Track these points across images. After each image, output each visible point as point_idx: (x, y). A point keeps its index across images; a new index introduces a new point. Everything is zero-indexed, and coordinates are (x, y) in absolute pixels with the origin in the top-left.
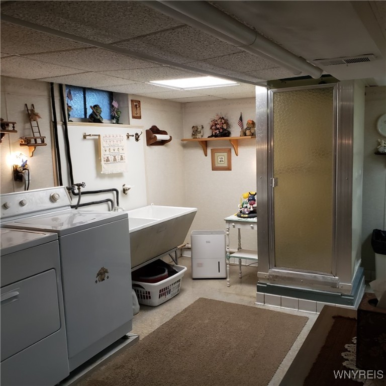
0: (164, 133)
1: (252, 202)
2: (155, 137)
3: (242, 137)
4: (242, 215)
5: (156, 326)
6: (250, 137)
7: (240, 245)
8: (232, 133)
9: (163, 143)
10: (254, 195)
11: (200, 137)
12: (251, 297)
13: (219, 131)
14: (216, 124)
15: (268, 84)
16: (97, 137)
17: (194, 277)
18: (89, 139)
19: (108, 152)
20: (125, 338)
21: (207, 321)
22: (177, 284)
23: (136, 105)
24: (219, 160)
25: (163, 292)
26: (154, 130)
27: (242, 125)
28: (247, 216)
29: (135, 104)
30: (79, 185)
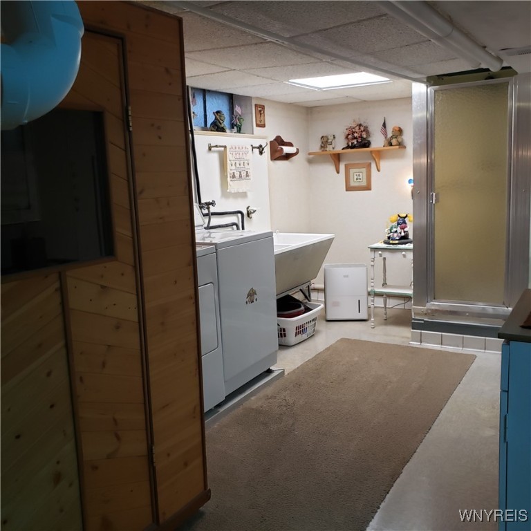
0: (290, 144)
1: (403, 225)
2: (282, 149)
3: (386, 148)
4: (391, 242)
5: (299, 363)
6: (398, 147)
7: (385, 279)
8: (372, 143)
9: (288, 157)
10: (405, 218)
11: (331, 149)
12: (403, 337)
13: (357, 141)
14: (353, 133)
15: (428, 81)
16: (223, 149)
17: (329, 318)
18: (215, 151)
19: (234, 167)
20: (269, 372)
21: (356, 359)
22: (313, 323)
23: (260, 111)
24: (356, 177)
25: (300, 330)
26: (279, 141)
27: (385, 134)
28: (397, 242)
29: (259, 109)
30: (208, 204)
